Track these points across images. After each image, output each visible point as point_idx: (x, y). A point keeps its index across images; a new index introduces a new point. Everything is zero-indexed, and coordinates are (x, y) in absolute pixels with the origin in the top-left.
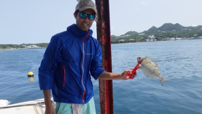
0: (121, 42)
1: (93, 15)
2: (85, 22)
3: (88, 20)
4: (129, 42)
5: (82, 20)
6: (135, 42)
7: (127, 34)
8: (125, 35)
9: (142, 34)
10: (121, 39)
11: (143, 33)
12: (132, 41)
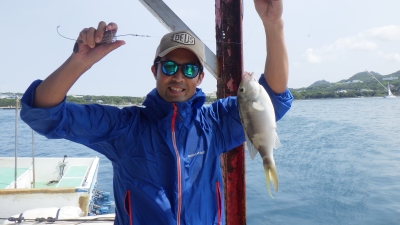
0: (341, 96)
1: (193, 64)
2: (174, 83)
3: (181, 79)
4: (359, 95)
5: (168, 79)
6: (373, 95)
7: (355, 77)
8: (351, 79)
9: (391, 78)
10: (340, 89)
11: (394, 75)
12: (366, 94)
